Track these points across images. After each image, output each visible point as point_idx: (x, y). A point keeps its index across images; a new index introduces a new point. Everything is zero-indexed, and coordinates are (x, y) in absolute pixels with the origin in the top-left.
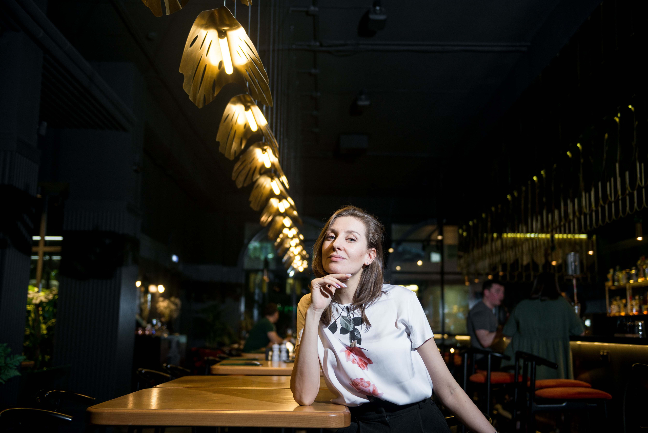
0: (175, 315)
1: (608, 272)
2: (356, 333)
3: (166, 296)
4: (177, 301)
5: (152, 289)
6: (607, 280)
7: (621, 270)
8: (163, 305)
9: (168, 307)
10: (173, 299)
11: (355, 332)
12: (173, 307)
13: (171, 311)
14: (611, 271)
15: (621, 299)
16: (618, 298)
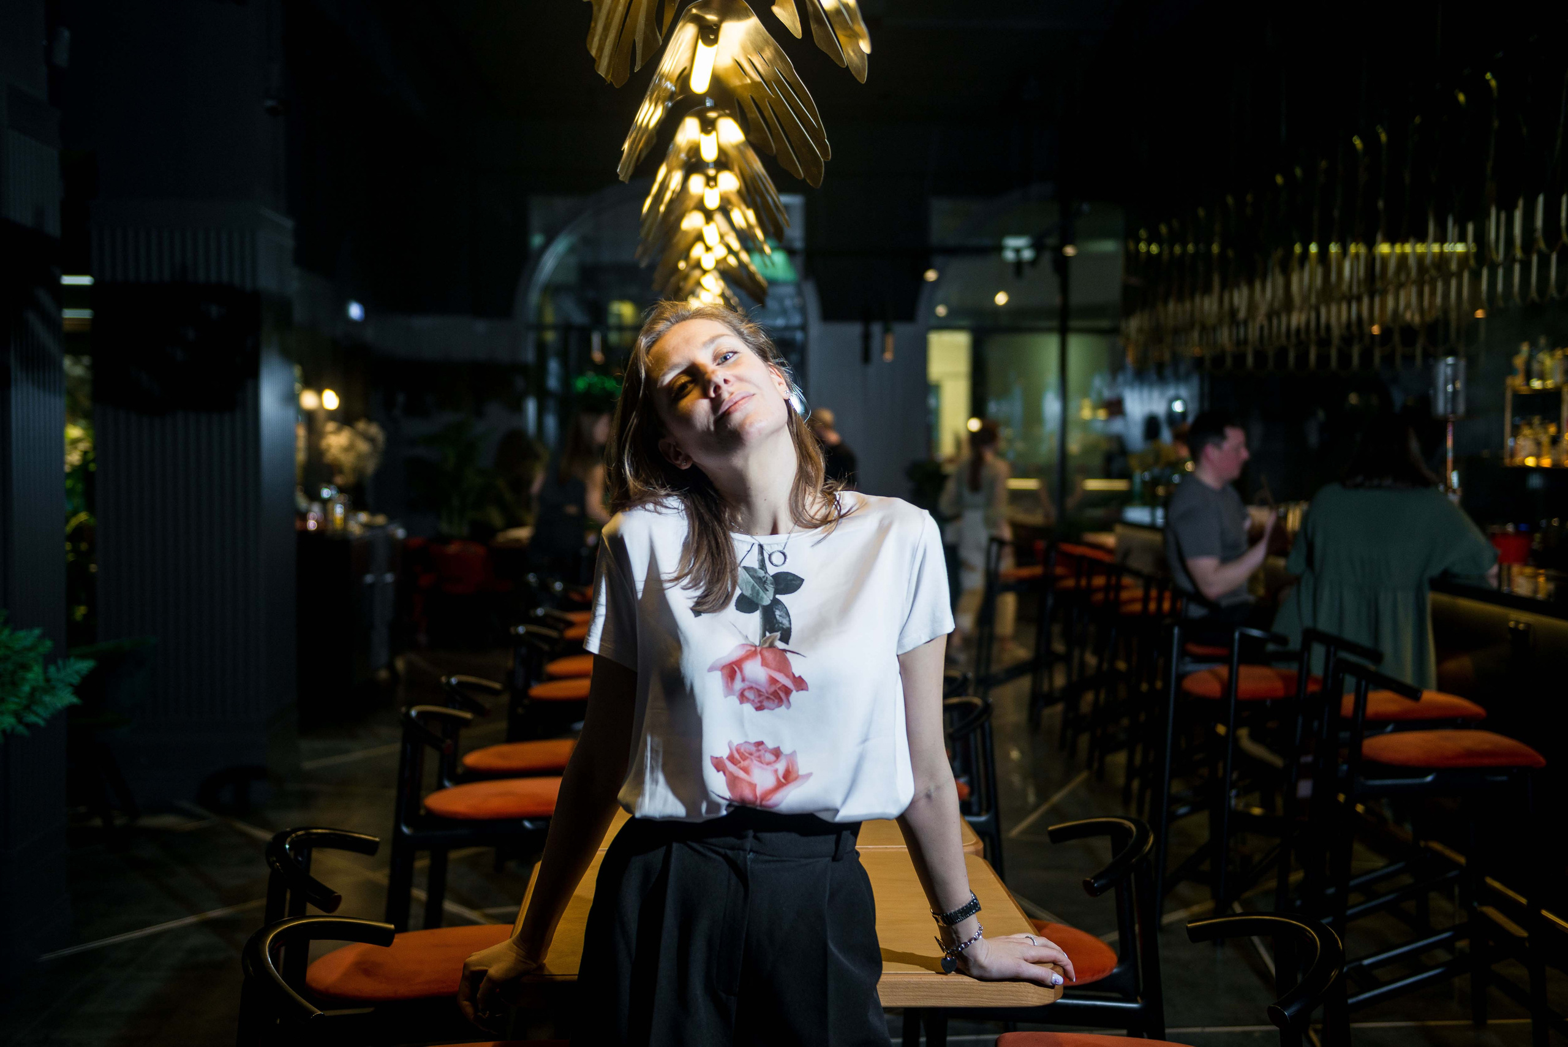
0: (371, 467)
1: (1517, 352)
2: (777, 614)
3: (344, 417)
4: (374, 430)
5: (309, 400)
6: (1511, 371)
7: (1552, 347)
8: (336, 441)
9: (349, 448)
10: (361, 425)
11: (776, 611)
12: (363, 446)
13: (360, 457)
14: (1525, 348)
15: (1544, 423)
16: (1536, 420)
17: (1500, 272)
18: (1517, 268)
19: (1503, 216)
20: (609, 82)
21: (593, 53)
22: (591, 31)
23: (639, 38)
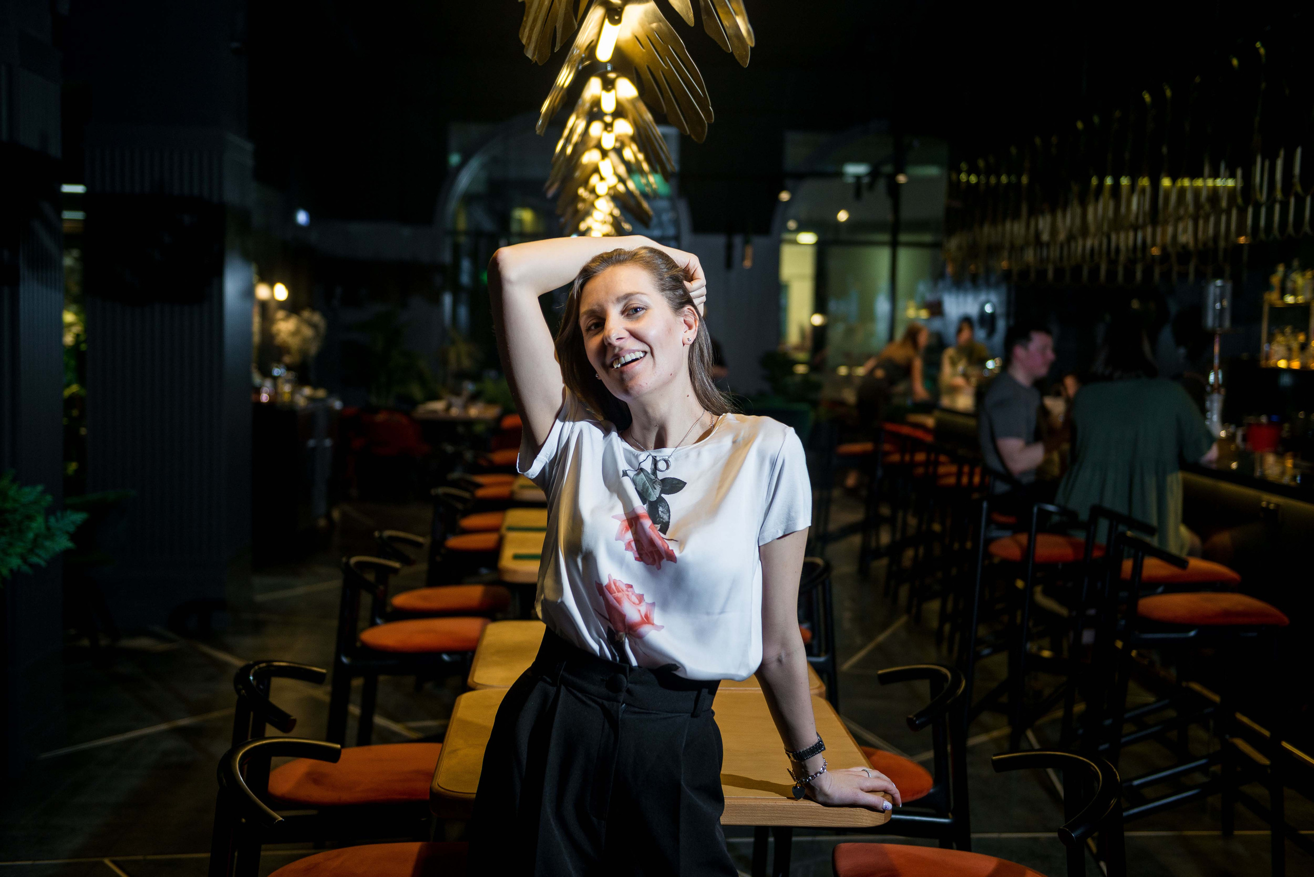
0: (313, 349)
1: (1273, 271)
2: (661, 509)
3: (292, 307)
4: (317, 318)
5: (262, 292)
6: (1268, 287)
7: (1303, 269)
8: (285, 327)
9: (296, 333)
10: (306, 314)
11: (660, 506)
12: (308, 332)
13: (305, 341)
14: (1281, 269)
15: (1295, 332)
16: (1288, 330)
17: (1263, 211)
18: (1277, 207)
19: (1267, 164)
20: (534, 62)
21: (524, 41)
22: (523, 23)
23: (559, 25)
